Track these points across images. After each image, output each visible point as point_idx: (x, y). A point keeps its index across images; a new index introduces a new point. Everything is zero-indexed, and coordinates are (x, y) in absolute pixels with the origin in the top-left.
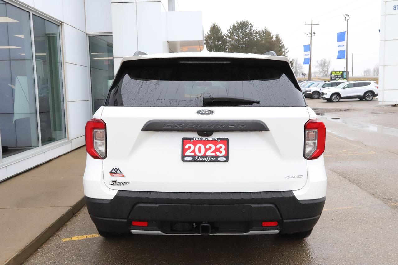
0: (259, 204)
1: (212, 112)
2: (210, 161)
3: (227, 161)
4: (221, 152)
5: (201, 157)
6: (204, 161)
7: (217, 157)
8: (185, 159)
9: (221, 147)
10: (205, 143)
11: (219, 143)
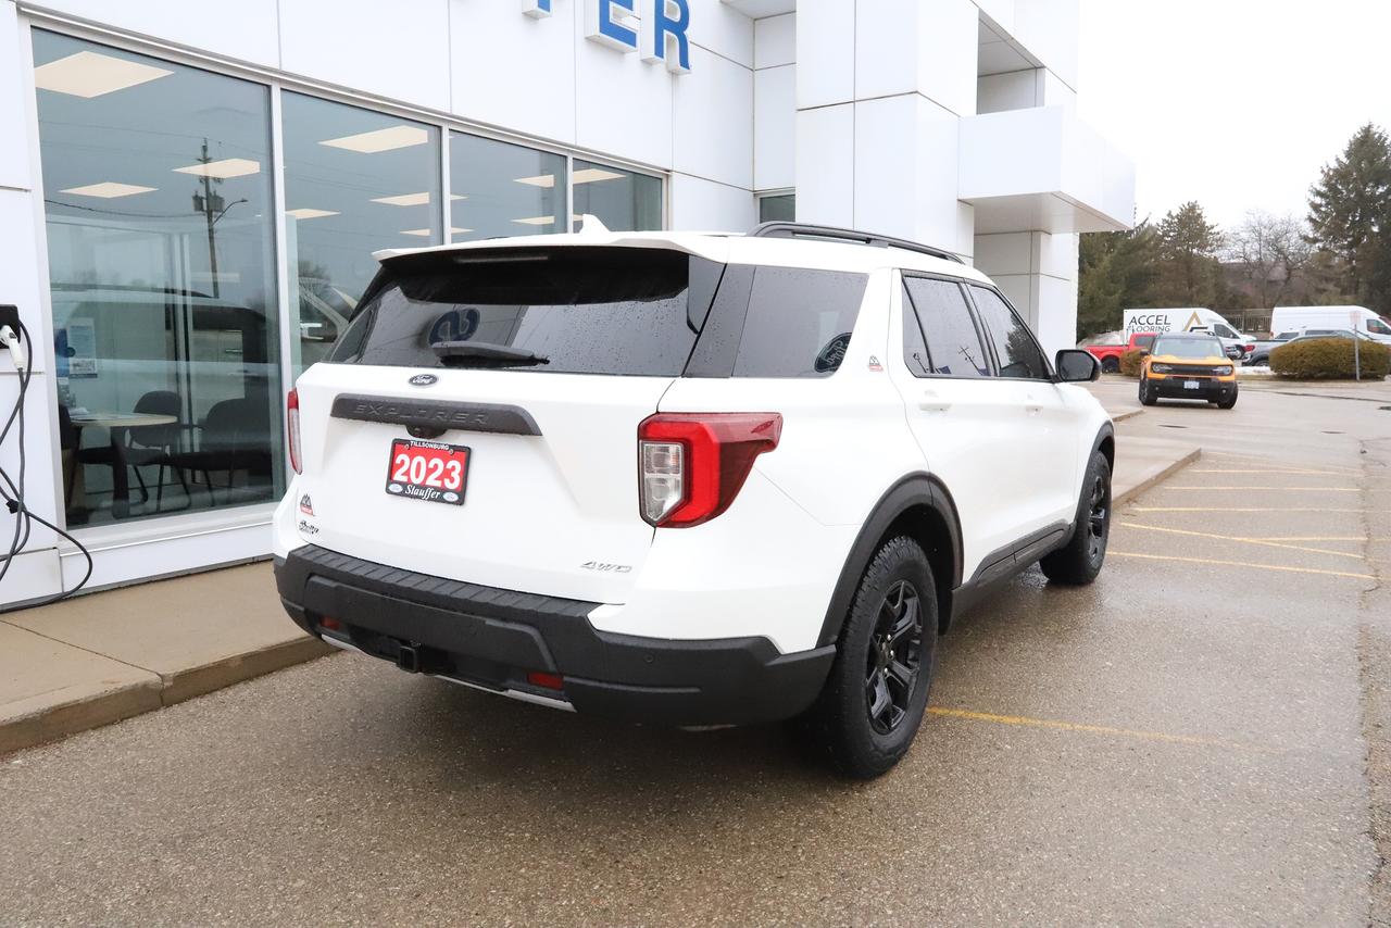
0: (504, 620)
1: (434, 379)
2: (430, 499)
3: (461, 502)
4: (452, 480)
5: (417, 486)
6: (420, 498)
7: (444, 490)
8: (391, 487)
9: (453, 468)
10: (429, 454)
11: (453, 457)
